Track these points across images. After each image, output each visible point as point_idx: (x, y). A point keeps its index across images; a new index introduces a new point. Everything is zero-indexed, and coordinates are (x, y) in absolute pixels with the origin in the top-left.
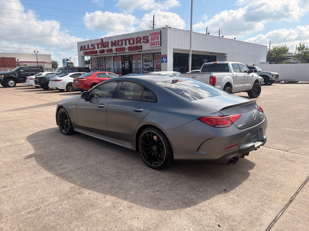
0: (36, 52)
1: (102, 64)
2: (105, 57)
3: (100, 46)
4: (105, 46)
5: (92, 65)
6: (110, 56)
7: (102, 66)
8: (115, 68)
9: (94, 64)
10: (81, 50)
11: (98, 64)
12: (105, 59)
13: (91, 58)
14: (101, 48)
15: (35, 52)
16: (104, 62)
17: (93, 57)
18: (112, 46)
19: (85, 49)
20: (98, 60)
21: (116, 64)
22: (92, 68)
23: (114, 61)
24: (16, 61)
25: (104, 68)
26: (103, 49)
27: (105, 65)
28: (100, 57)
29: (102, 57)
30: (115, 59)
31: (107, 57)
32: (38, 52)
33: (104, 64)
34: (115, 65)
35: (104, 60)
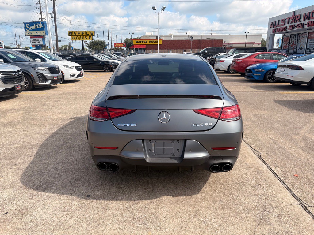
0: (247, 33)
1: (294, 43)
2: (299, 34)
3: (291, 21)
4: (297, 20)
5: (283, 44)
6: (304, 33)
7: (294, 45)
8: (308, 47)
9: (285, 43)
10: (271, 28)
11: (290, 43)
12: (298, 37)
13: (283, 36)
14: (292, 23)
15: (245, 32)
16: (296, 40)
17: (285, 35)
18: (304, 20)
19: (275, 25)
20: (290, 38)
21: (310, 42)
22: (283, 48)
23: (308, 38)
24: (223, 43)
25: (295, 47)
26: (294, 24)
27: (297, 44)
28: (294, 35)
29: (295, 34)
30: (309, 36)
31: (301, 33)
32: (248, 32)
33: (296, 42)
34: (309, 44)
35: (296, 38)
